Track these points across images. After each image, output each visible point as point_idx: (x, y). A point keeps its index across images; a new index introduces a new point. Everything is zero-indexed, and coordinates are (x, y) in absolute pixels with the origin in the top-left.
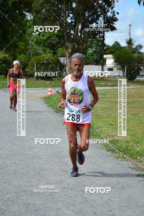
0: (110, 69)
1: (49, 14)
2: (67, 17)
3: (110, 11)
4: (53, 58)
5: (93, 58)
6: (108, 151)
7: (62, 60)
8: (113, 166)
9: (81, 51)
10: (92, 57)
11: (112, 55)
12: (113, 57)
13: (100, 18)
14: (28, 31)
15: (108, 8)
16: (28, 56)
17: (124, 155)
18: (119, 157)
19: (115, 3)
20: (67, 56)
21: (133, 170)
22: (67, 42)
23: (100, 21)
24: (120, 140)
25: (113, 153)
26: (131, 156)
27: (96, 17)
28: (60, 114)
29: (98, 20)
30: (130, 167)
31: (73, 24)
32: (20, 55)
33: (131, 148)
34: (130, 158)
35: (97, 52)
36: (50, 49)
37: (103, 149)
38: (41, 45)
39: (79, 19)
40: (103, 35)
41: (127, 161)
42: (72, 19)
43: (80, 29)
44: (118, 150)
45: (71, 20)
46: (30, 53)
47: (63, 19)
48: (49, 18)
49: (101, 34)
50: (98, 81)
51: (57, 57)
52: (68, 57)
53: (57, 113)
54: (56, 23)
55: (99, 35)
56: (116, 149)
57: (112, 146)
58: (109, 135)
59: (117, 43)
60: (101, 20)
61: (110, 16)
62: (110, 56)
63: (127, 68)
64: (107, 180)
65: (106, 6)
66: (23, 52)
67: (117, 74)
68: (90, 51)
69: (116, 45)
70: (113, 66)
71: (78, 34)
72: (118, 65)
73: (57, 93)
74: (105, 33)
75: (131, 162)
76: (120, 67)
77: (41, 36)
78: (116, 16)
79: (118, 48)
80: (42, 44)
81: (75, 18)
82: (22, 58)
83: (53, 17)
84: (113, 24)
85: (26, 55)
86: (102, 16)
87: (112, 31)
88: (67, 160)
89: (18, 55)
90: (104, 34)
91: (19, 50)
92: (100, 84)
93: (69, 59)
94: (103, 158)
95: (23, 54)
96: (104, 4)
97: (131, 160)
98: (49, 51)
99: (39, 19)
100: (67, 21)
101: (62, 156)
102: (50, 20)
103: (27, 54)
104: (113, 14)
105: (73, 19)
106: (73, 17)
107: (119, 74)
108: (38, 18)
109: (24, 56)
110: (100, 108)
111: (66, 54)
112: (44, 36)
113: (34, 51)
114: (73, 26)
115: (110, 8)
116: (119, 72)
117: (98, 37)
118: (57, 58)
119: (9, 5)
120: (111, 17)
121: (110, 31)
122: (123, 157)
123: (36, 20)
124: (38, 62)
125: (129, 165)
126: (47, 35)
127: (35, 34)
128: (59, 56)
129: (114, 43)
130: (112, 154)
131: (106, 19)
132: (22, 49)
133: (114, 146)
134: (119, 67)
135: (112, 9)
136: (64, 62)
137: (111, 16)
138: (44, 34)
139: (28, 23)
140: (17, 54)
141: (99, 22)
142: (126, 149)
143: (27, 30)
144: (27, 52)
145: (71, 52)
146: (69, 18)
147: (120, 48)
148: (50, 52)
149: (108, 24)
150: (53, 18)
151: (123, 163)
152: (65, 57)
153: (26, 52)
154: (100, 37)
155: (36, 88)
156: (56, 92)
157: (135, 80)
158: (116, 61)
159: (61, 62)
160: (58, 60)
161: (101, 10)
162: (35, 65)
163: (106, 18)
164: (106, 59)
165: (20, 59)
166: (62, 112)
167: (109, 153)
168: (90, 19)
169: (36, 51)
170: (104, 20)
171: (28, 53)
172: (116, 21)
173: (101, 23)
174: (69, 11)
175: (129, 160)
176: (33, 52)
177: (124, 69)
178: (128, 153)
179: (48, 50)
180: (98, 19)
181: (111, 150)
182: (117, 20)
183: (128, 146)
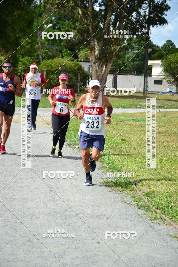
0: (158, 82)
2: (94, 3)
4: (72, 63)
5: (134, 64)
6: (139, 208)
7: (85, 66)
8: (143, 232)
9: (114, 54)
10: (132, 63)
11: (161, 61)
12: (162, 64)
13: (143, 5)
14: (37, 22)
16: (36, 59)
17: (164, 216)
18: (155, 219)
20: (92, 60)
21: (173, 239)
22: (92, 40)
23: (144, 10)
24: (159, 192)
25: (146, 211)
26: (172, 217)
27: (137, 3)
28: (75, 149)
29: (140, 9)
30: (170, 235)
31: (103, 13)
32: (23, 57)
33: (175, 205)
34: (172, 220)
35: (140, 56)
36: (69, 50)
37: (132, 205)
38: (55, 43)
39: (112, 7)
40: (147, 31)
41: (166, 225)
42: (101, 5)
43: (113, 21)
44: (155, 207)
45: (99, 8)
46: (38, 55)
47: (87, 5)
48: (67, 3)
49: (144, 29)
50: (138, 100)
51: (78, 62)
52: (94, 63)
53: (70, 147)
54: (77, 11)
55: (141, 30)
56: (151, 206)
57: (146, 200)
58: (144, 184)
59: (170, 42)
60: (145, 8)
61: (158, 3)
62: (159, 62)
64: (132, 254)
66: (28, 54)
67: (168, 90)
68: (130, 54)
69: (169, 46)
70: (162, 77)
71: (110, 28)
72: (169, 76)
73: (75, 117)
74: (151, 27)
75: (171, 227)
76: (172, 79)
77: (57, 29)
78: (167, 3)
79: (172, 50)
80: (57, 42)
81: (105, 5)
82: (26, 62)
83: (73, 3)
84: (163, 14)
85: (32, 57)
86: (146, 2)
87: (160, 25)
88: (76, 221)
89: (21, 57)
90: (149, 29)
91: (23, 50)
92: (140, 105)
93: (95, 65)
94: (131, 219)
95: (28, 56)
97: (172, 223)
98: (67, 53)
99: (52, 5)
100: (94, 8)
101: (68, 215)
102: (68, 6)
103: (34, 56)
105: (103, 5)
106: (102, 3)
107: (171, 90)
109: (29, 59)
110: (136, 141)
111: (90, 58)
112: (62, 29)
113: (44, 52)
114: (102, 15)
116: (170, 87)
117: (140, 33)
118: (78, 64)
120: (160, 4)
121: (158, 25)
122: (162, 219)
123: (47, 6)
124: (49, 68)
125: (169, 230)
126: (66, 28)
127: (47, 26)
128: (81, 61)
129: (166, 43)
130: (144, 214)
131: (152, 7)
132: (27, 49)
133: (150, 201)
134: (170, 80)
136: (89, 70)
137: (161, 2)
138: (61, 26)
139: (37, 9)
140: (19, 55)
141: (141, 11)
142: (167, 206)
143: (36, 20)
144: (34, 53)
145: (98, 56)
146: (97, 4)
147: (174, 49)
148: (69, 55)
149: (156, 14)
151: (160, 227)
152: (89, 62)
153: (32, 53)
154: (142, 34)
155: (45, 107)
156: (73, 115)
158: (166, 70)
159: (83, 70)
160: (78, 67)
162: (44, 73)
163: (152, 5)
164: (152, 66)
165: (24, 64)
166: (77, 147)
167: (141, 212)
168: (128, 6)
169: (47, 52)
170: (150, 8)
171: (36, 54)
172: (167, 10)
173: (145, 12)
175: (170, 223)
176: (44, 54)
178: (169, 213)
179: (66, 51)
180: (141, 7)
181: (144, 207)
182: (169, 8)
183: (170, 202)
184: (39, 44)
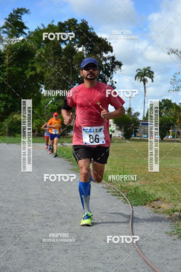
1: (58, 83)
3: (110, 80)
15: (108, 78)
19: (113, 74)
63: (124, 129)
65: (106, 76)
72: (117, 126)
78: (114, 85)
96: (104, 75)
104: (112, 83)
108: (49, 86)
115: (109, 79)
119: (27, 78)
135: (111, 79)
137: (110, 85)
150: (62, 86)
157: (131, 139)
161: (102, 80)
174: (75, 81)
177: (122, 129)
182: (116, 88)
184: (45, 112)
